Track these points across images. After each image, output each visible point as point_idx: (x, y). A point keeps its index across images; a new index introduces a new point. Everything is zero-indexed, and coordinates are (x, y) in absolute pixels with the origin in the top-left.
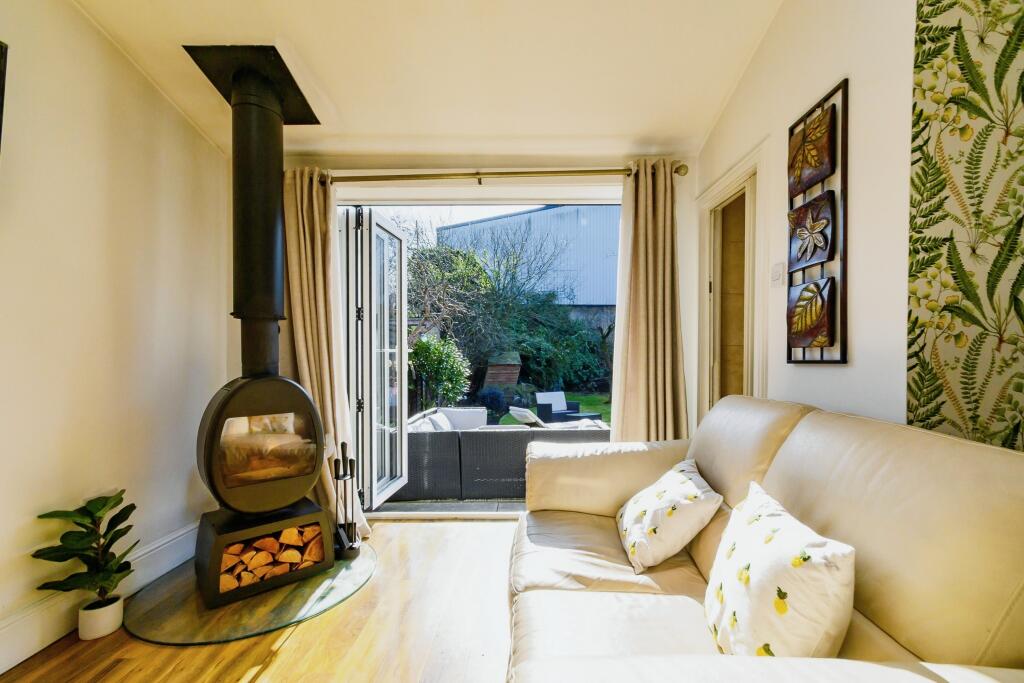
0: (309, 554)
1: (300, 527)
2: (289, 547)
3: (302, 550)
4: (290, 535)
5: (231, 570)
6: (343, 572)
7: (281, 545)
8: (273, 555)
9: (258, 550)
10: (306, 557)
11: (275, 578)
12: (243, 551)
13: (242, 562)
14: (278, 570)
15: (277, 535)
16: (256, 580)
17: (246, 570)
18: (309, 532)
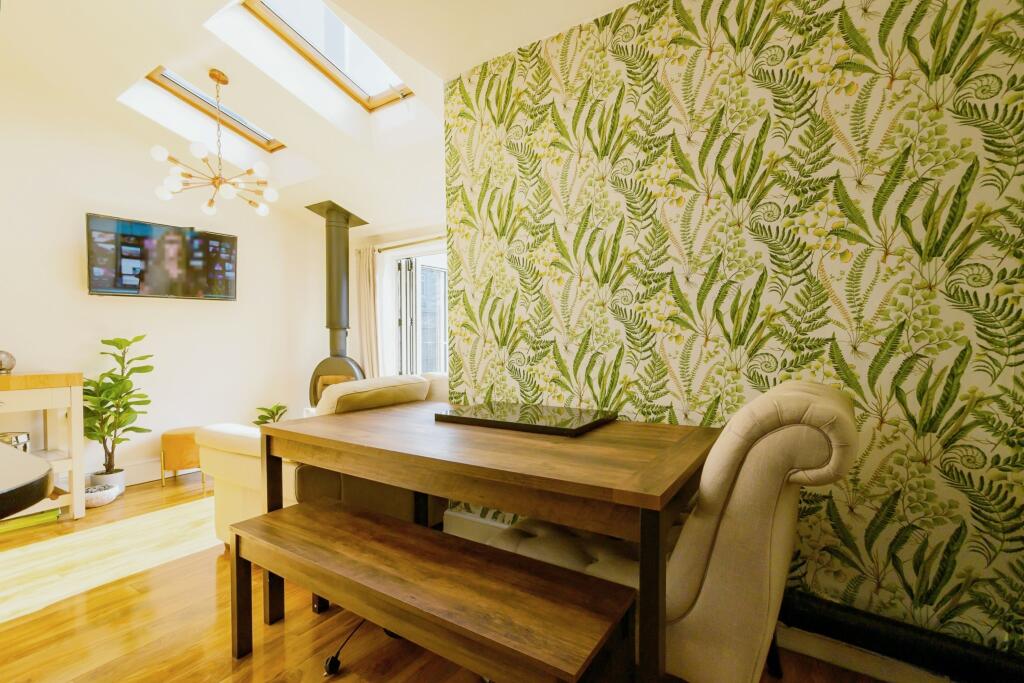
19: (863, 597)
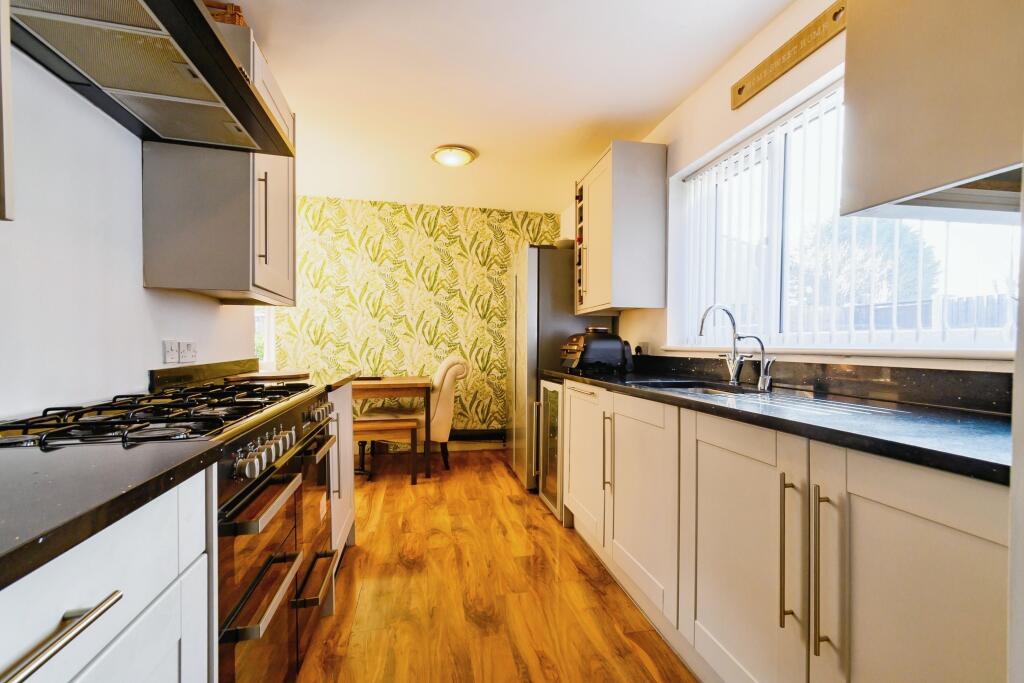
19: (470, 427)
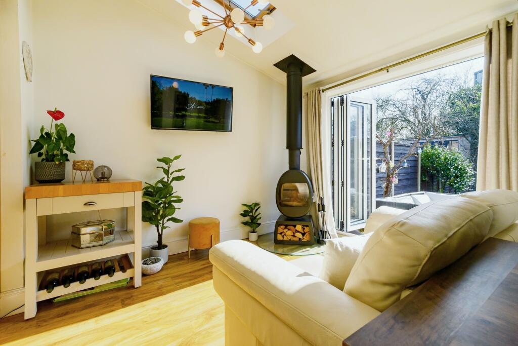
0: (306, 237)
1: (303, 226)
2: (298, 232)
3: (303, 234)
4: (299, 227)
5: (281, 233)
6: (317, 247)
7: (296, 230)
8: (294, 233)
9: (289, 230)
10: (305, 237)
11: (293, 241)
12: (285, 228)
13: (283, 232)
14: (295, 239)
15: (295, 226)
16: (288, 240)
17: (285, 235)
18: (307, 229)
